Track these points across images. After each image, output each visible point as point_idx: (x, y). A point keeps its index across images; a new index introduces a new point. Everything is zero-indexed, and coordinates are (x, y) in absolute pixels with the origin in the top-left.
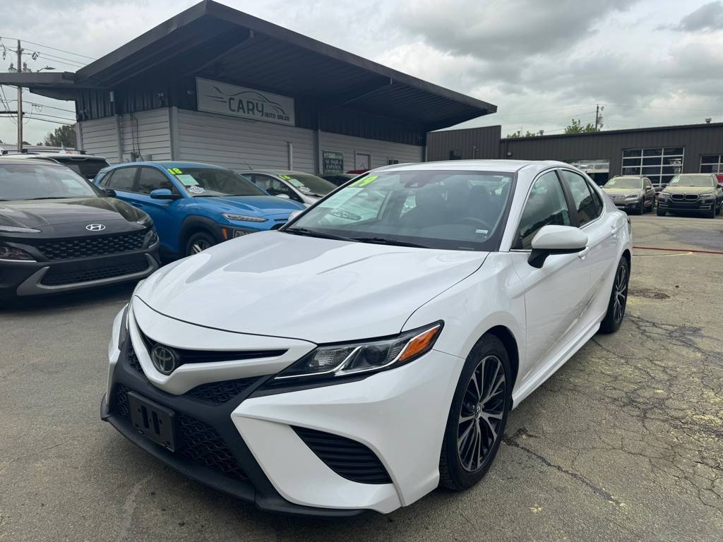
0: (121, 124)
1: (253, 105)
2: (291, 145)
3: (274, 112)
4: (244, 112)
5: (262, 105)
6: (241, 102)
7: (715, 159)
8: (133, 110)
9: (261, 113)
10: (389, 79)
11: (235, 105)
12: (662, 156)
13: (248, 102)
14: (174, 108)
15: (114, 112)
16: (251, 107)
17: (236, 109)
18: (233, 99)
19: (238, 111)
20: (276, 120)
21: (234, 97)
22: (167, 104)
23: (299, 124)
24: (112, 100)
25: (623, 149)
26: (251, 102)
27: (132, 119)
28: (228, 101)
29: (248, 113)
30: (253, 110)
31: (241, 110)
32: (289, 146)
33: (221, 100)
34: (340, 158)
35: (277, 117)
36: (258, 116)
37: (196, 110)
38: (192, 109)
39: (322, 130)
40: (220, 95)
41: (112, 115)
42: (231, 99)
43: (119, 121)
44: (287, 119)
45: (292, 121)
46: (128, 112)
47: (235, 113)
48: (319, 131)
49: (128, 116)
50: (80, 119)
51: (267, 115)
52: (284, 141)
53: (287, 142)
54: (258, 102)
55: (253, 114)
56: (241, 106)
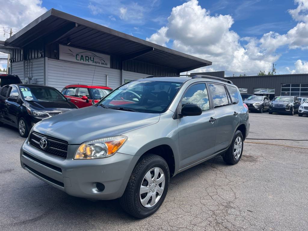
1: (89, 58)
2: (107, 76)
3: (100, 61)
4: (84, 61)
5: (93, 58)
6: (82, 56)
10: (153, 48)
11: (79, 58)
12: (300, 88)
13: (86, 57)
14: (46, 58)
16: (87, 58)
18: (78, 55)
22: (43, 56)
23: (112, 67)
24: (22, 53)
25: (281, 84)
26: (87, 57)
27: (30, 62)
30: (88, 60)
31: (82, 60)
32: (106, 76)
33: (72, 55)
35: (101, 63)
36: (91, 63)
37: (58, 59)
40: (71, 53)
41: (23, 60)
43: (25, 63)
44: (106, 64)
45: (109, 66)
46: (28, 59)
47: (79, 61)
50: (11, 62)
51: (96, 62)
52: (104, 74)
53: (106, 75)
54: (91, 57)
55: (89, 62)
56: (82, 58)
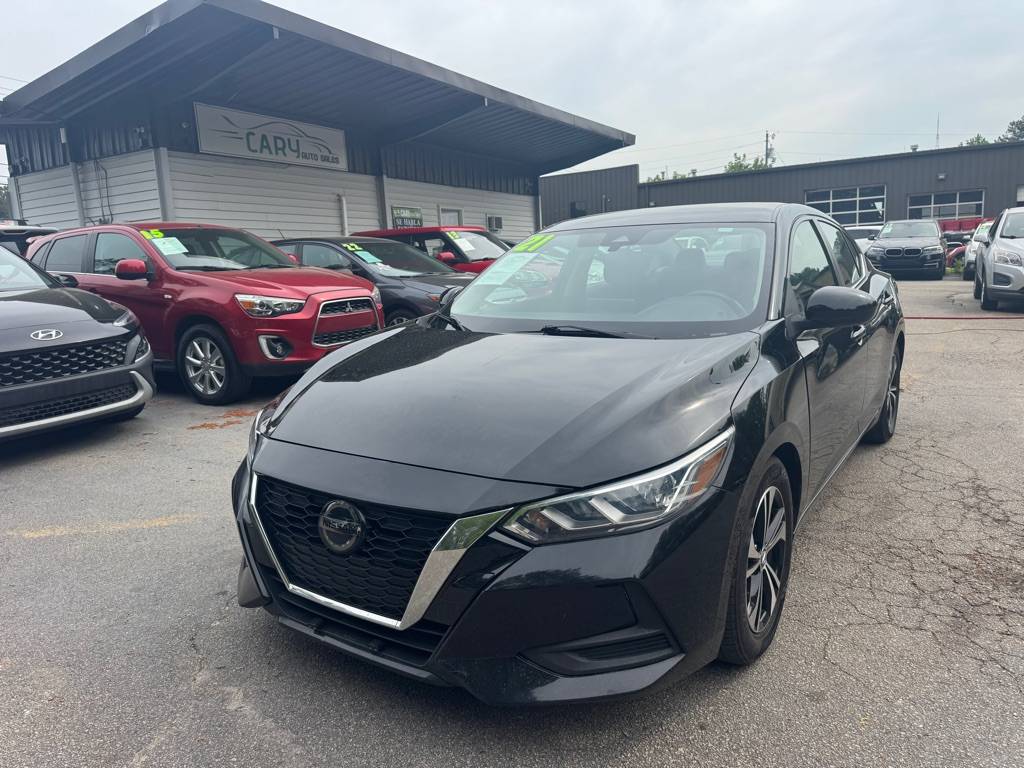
0: (80, 176)
1: (284, 142)
2: (344, 199)
3: (317, 152)
4: (271, 153)
5: (297, 141)
6: (264, 137)
7: (926, 200)
8: (98, 156)
9: (296, 154)
10: (483, 98)
11: (256, 143)
12: (858, 199)
13: (276, 138)
14: (163, 151)
15: (69, 159)
16: (280, 144)
17: (258, 149)
18: (253, 134)
19: (261, 152)
20: (320, 163)
21: (252, 131)
22: (151, 144)
23: (353, 168)
24: (64, 140)
25: (805, 191)
26: (280, 138)
27: (97, 169)
28: (244, 136)
29: (277, 153)
30: (283, 149)
31: (266, 151)
32: (340, 201)
33: (234, 135)
34: (418, 215)
35: (319, 159)
36: (291, 158)
37: (197, 151)
38: (190, 151)
39: (388, 177)
40: (233, 129)
41: (66, 163)
42: (248, 134)
43: (76, 173)
44: (336, 160)
45: (343, 164)
46: (90, 158)
47: (257, 155)
48: (385, 177)
49: (91, 165)
50: (15, 172)
51: (305, 156)
52: (333, 194)
53: (338, 195)
54: (291, 137)
55: (285, 154)
56: (265, 144)
